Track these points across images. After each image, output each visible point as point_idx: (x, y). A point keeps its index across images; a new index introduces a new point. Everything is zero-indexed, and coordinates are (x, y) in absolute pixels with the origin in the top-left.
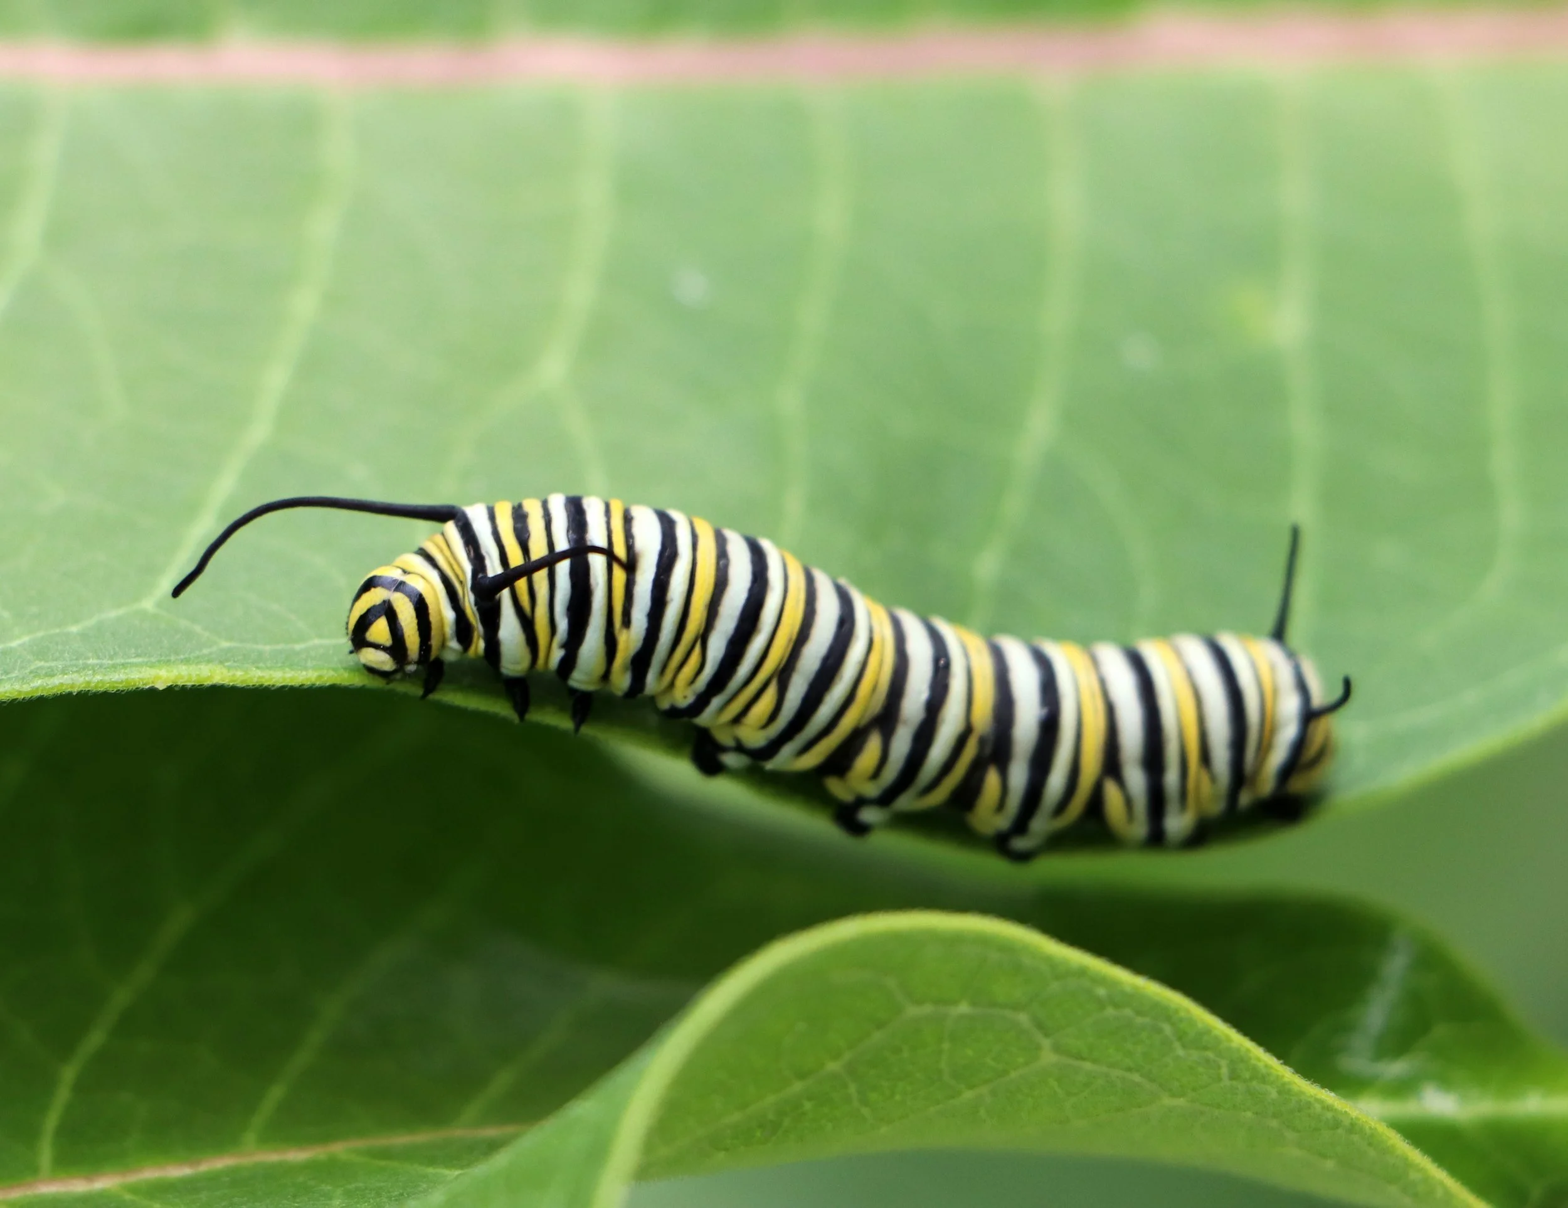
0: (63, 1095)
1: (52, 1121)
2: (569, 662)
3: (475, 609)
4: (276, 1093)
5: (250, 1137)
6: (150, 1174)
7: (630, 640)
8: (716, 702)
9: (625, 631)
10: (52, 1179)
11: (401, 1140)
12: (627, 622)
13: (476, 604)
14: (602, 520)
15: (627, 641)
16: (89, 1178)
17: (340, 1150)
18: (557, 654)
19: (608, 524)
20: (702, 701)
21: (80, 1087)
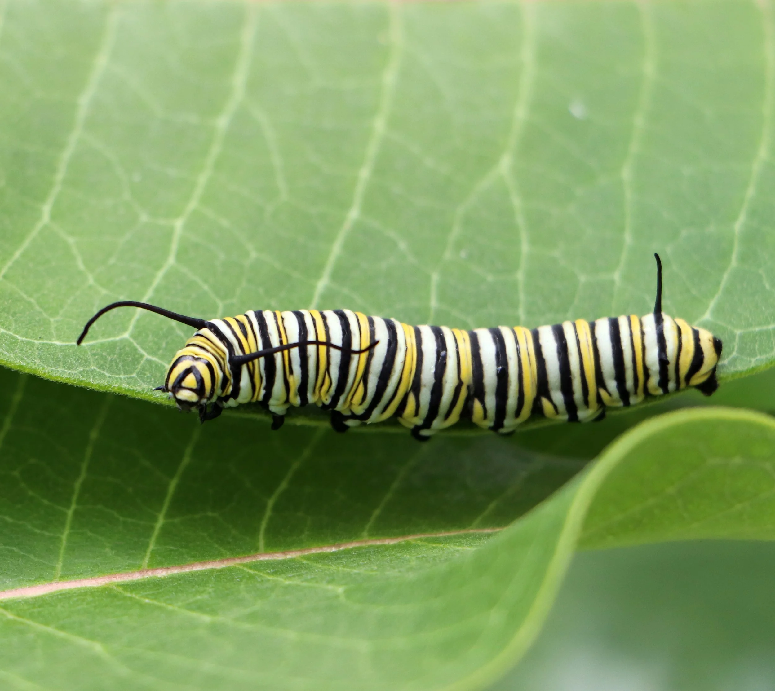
0: (268, 513)
1: (264, 525)
2: (268, 395)
3: (230, 371)
4: (377, 512)
5: (365, 534)
6: (315, 551)
7: (295, 380)
8: (342, 398)
9: (291, 377)
10: (266, 554)
11: (443, 534)
12: (291, 372)
13: (231, 369)
14: (273, 321)
15: (294, 381)
16: (284, 553)
17: (411, 538)
18: (263, 392)
19: (277, 323)
20: (335, 399)
21: (276, 508)
